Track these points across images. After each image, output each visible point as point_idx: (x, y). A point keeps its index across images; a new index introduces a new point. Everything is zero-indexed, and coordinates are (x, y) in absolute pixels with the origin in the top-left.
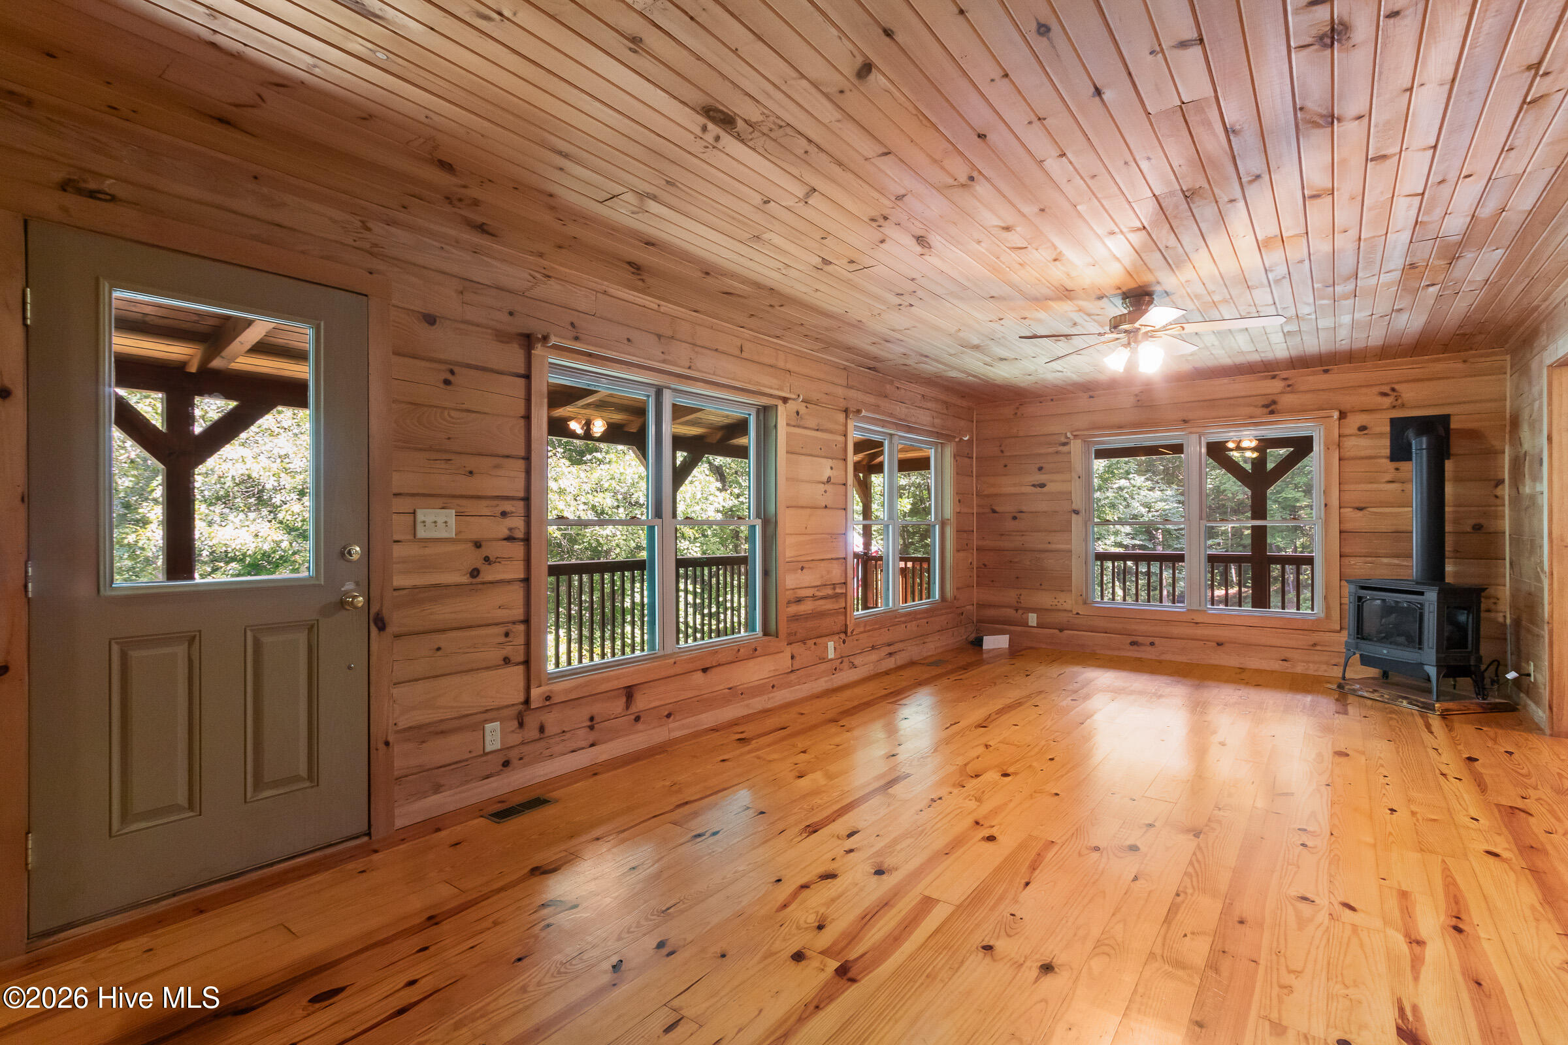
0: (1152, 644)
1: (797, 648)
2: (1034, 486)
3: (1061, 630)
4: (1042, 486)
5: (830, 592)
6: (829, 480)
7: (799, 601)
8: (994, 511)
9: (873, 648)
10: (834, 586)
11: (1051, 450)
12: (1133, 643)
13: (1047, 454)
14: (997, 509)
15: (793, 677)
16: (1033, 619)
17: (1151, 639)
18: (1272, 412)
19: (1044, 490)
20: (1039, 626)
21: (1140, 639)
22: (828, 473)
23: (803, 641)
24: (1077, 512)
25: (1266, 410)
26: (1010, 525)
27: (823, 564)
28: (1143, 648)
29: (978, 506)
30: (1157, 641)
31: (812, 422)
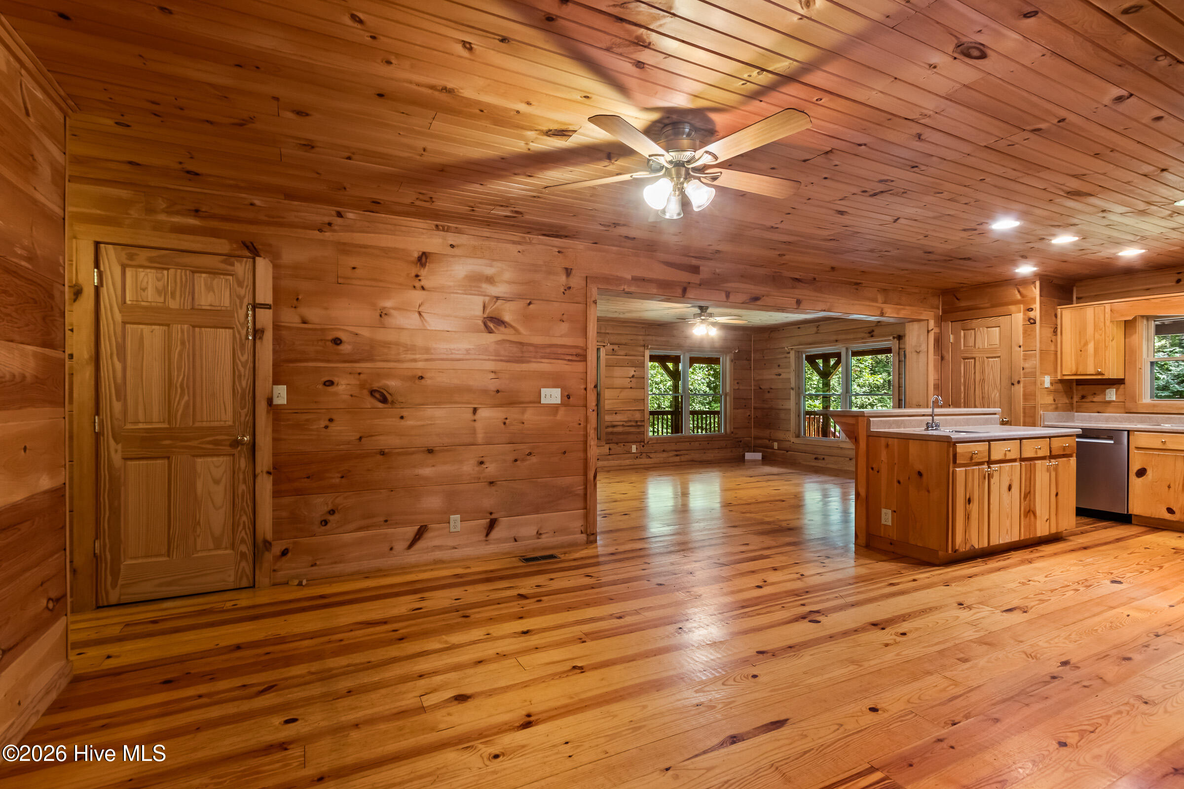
0: (824, 459)
1: (612, 446)
2: (776, 375)
3: (787, 451)
4: (780, 375)
5: (634, 424)
6: (633, 376)
7: (614, 426)
8: (761, 388)
9: (664, 451)
10: (637, 422)
11: (783, 356)
12: (816, 459)
13: (781, 358)
14: (761, 387)
15: (610, 457)
16: (776, 445)
17: (823, 457)
18: (872, 336)
19: (781, 377)
20: (779, 449)
21: (819, 456)
22: (632, 373)
23: (617, 443)
24: (792, 389)
25: (869, 335)
26: (767, 396)
27: (629, 412)
28: (820, 461)
29: (755, 386)
30: (826, 457)
31: (623, 353)
